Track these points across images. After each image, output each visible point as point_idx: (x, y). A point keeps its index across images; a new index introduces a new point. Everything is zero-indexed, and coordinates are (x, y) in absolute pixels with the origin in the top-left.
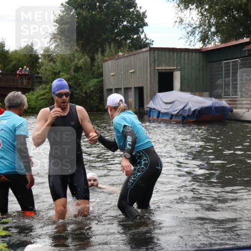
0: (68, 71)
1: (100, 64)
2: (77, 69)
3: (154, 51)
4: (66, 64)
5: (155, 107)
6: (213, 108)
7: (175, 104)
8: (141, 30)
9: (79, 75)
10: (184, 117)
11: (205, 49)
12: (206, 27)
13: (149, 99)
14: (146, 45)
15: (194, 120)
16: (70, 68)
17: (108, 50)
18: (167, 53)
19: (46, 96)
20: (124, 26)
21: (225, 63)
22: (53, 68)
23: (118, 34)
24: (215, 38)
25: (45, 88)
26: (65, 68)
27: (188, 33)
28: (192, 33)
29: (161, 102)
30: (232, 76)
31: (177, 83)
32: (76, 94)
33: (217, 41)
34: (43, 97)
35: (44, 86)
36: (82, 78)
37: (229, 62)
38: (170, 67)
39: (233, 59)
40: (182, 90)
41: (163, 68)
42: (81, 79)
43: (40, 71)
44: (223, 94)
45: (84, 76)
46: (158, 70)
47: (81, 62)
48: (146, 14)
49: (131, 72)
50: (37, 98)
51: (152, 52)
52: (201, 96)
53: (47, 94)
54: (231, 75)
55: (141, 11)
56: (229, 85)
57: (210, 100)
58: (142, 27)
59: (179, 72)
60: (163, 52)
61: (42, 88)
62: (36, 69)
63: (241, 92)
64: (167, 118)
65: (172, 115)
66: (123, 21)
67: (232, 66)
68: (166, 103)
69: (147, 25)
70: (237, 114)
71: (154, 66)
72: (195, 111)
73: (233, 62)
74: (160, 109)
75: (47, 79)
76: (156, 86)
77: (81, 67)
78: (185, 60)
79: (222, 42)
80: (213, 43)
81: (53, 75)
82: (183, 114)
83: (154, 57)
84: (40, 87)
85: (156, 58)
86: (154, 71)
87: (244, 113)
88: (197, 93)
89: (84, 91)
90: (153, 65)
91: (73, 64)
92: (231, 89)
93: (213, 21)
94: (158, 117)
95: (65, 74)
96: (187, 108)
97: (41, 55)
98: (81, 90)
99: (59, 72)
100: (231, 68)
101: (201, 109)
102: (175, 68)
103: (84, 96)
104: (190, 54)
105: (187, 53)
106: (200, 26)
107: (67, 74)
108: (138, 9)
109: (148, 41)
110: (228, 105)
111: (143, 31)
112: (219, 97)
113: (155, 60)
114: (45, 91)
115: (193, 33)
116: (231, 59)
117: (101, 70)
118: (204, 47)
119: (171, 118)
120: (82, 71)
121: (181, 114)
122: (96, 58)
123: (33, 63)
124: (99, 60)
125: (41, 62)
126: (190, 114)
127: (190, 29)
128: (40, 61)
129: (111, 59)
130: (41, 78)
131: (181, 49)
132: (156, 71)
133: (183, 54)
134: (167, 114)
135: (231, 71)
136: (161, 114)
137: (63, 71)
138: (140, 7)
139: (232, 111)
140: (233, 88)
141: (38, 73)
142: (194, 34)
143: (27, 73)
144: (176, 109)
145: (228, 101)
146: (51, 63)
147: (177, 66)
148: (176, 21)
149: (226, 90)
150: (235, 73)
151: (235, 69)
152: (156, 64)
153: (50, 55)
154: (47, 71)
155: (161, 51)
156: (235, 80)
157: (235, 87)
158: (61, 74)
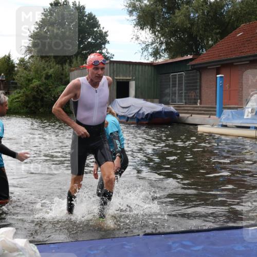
0: (40, 79)
1: (68, 73)
2: (48, 77)
4: (39, 72)
6: (163, 113)
7: (130, 108)
8: (103, 46)
9: (49, 82)
10: (138, 120)
11: (155, 63)
15: (147, 122)
16: (42, 75)
17: (75, 62)
18: (124, 65)
19: (19, 100)
20: (89, 42)
21: (172, 75)
23: (84, 49)
24: (165, 54)
25: (20, 93)
26: (37, 76)
27: (142, 49)
29: (118, 107)
30: (179, 86)
31: (132, 91)
32: (46, 98)
34: (17, 100)
35: (18, 90)
36: (51, 84)
37: (176, 75)
38: (126, 77)
39: (179, 72)
40: (136, 96)
41: (121, 78)
42: (51, 86)
43: (16, 77)
44: (170, 101)
45: (53, 83)
46: (116, 79)
47: (51, 71)
48: (108, 33)
50: (12, 100)
51: (112, 64)
52: (152, 102)
54: (177, 85)
55: (104, 31)
56: (175, 94)
57: (160, 106)
58: (104, 44)
59: (134, 82)
60: (121, 65)
61: (17, 92)
62: (12, 76)
63: (185, 99)
64: (124, 120)
65: (128, 118)
66: (88, 39)
68: (123, 108)
69: (109, 43)
70: (183, 117)
71: (113, 76)
72: (147, 115)
73: (179, 75)
74: (118, 112)
75: (21, 84)
77: (51, 76)
78: (139, 71)
79: (170, 57)
80: (162, 58)
81: (27, 82)
82: (138, 117)
83: (113, 69)
84: (15, 91)
85: (115, 69)
87: (188, 117)
88: (150, 100)
89: (53, 95)
91: (44, 72)
92: (177, 96)
96: (141, 112)
97: (17, 64)
98: (51, 95)
99: (32, 79)
100: (177, 79)
101: (153, 113)
102: (130, 78)
103: (53, 100)
104: (144, 67)
105: (141, 66)
106: (152, 44)
107: (39, 81)
108: (102, 29)
109: (109, 55)
110: (175, 110)
111: (105, 48)
112: (167, 103)
113: (113, 73)
114: (19, 95)
115: (146, 48)
116: (177, 72)
117: (68, 78)
119: (127, 120)
120: (52, 79)
121: (136, 117)
122: (64, 68)
123: (9, 71)
124: (67, 70)
127: (144, 46)
128: (16, 69)
129: (77, 69)
130: (16, 83)
131: (136, 62)
133: (137, 66)
134: (124, 116)
135: (177, 82)
137: (36, 78)
138: (103, 28)
139: (178, 115)
140: (179, 96)
141: (14, 79)
142: (147, 50)
143: (4, 79)
144: (132, 112)
145: (175, 107)
147: (132, 77)
148: (133, 38)
149: (173, 97)
150: (180, 84)
151: (180, 80)
152: (115, 75)
153: (25, 64)
154: (22, 78)
155: (120, 64)
156: (180, 90)
157: (180, 95)
158: (34, 80)
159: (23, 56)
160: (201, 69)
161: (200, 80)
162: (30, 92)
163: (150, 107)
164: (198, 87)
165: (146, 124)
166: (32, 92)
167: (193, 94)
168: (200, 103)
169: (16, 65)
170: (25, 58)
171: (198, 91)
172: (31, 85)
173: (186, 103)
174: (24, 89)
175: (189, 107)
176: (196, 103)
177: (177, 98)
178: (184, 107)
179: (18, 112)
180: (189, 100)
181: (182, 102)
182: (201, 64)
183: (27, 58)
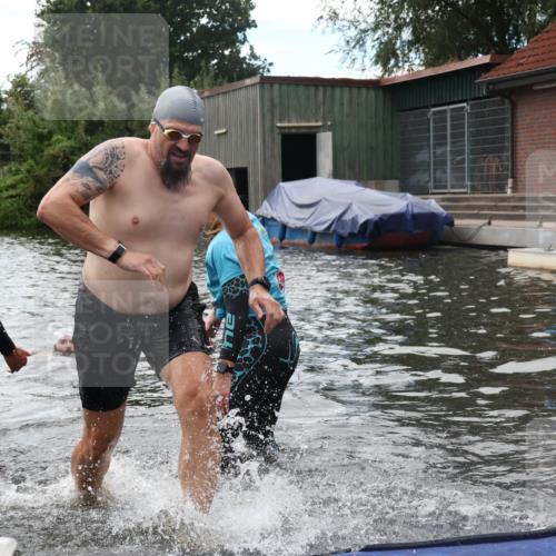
0: (73, 132)
2: (93, 127)
3: (272, 85)
5: (275, 216)
6: (409, 217)
7: (320, 207)
8: (240, 35)
10: (341, 239)
11: (387, 80)
12: (390, 31)
13: (261, 195)
14: (253, 71)
15: (365, 244)
16: (78, 123)
18: (301, 89)
19: (18, 191)
20: (203, 27)
21: (435, 113)
22: (34, 122)
23: (188, 45)
24: (412, 55)
25: (17, 172)
26: (63, 124)
27: (348, 42)
28: (358, 42)
29: (287, 203)
30: (452, 143)
31: (325, 158)
33: (417, 62)
34: (12, 192)
35: (13, 166)
37: (445, 111)
38: (308, 121)
39: (453, 103)
40: (337, 174)
41: (293, 123)
44: (431, 184)
46: (281, 128)
49: (219, 135)
51: (267, 86)
52: (381, 188)
53: (21, 185)
54: (449, 140)
56: (445, 163)
57: (401, 198)
58: (242, 29)
59: (330, 134)
60: (292, 88)
61: (10, 171)
63: (472, 181)
64: (303, 240)
65: (314, 234)
66: (199, 16)
67: (452, 121)
68: (301, 206)
69: (256, 26)
70: (468, 229)
71: (272, 120)
72: (366, 223)
73: (453, 110)
74: (285, 220)
75: (22, 149)
76: (277, 167)
77: (101, 123)
78: (342, 104)
79: (427, 64)
80: (406, 67)
81: (36, 142)
82: (341, 232)
83: (272, 100)
84: (6, 168)
85: (277, 100)
86: (272, 131)
87: (480, 227)
88: (373, 182)
90: (268, 117)
92: (449, 171)
93: (407, 15)
94: (282, 238)
95: (65, 139)
96: (348, 217)
97: (6, 92)
99: (50, 134)
100: (449, 124)
101: (380, 218)
102: (320, 124)
104: (355, 91)
105: (346, 91)
106: (376, 27)
107: (69, 138)
109: (258, 63)
110: (441, 210)
111: (245, 39)
112: (421, 191)
113: (273, 106)
114: (18, 177)
115: (360, 42)
116: (449, 104)
118: (386, 76)
119: (312, 241)
120: (103, 131)
121: (334, 231)
125: (8, 109)
126: (356, 232)
127: (353, 33)
128: (5, 106)
130: (7, 147)
131: (333, 80)
132: (278, 131)
133: (338, 91)
134: (301, 231)
135: (449, 132)
136: (288, 231)
137: (60, 130)
139: (451, 224)
140: (454, 170)
142: (361, 46)
144: (322, 219)
145: (443, 200)
146: (31, 112)
147: (325, 120)
148: (321, 17)
149: (439, 174)
150: (457, 136)
151: (457, 126)
152: (277, 116)
153: (28, 93)
154: (21, 131)
155: (288, 84)
156: (458, 152)
157: (458, 167)
158: (55, 138)
159: (22, 71)
160: (516, 92)
161: (513, 123)
162: (45, 170)
163: (371, 202)
164: (508, 144)
165: (364, 249)
166: (50, 170)
167: (492, 164)
168: (515, 189)
169: (4, 96)
170: (29, 74)
171: (509, 154)
172: (49, 151)
173: (474, 189)
174: (30, 161)
175: (482, 199)
176: (502, 188)
177: (449, 174)
178: (467, 199)
179: (16, 225)
180: (482, 178)
181: (463, 187)
182: (513, 79)
183: (33, 76)
